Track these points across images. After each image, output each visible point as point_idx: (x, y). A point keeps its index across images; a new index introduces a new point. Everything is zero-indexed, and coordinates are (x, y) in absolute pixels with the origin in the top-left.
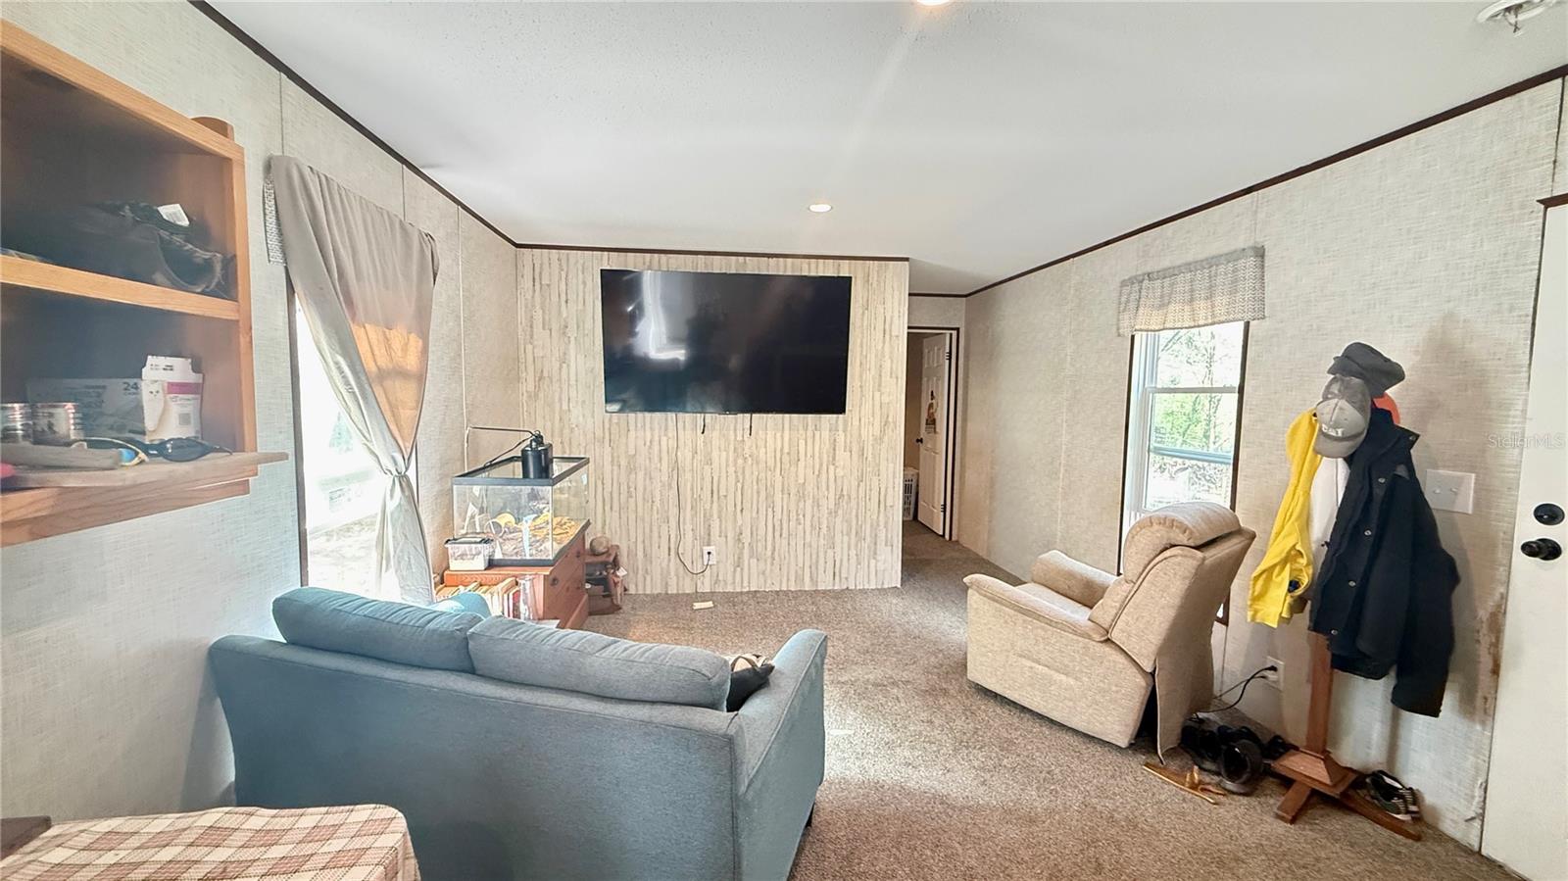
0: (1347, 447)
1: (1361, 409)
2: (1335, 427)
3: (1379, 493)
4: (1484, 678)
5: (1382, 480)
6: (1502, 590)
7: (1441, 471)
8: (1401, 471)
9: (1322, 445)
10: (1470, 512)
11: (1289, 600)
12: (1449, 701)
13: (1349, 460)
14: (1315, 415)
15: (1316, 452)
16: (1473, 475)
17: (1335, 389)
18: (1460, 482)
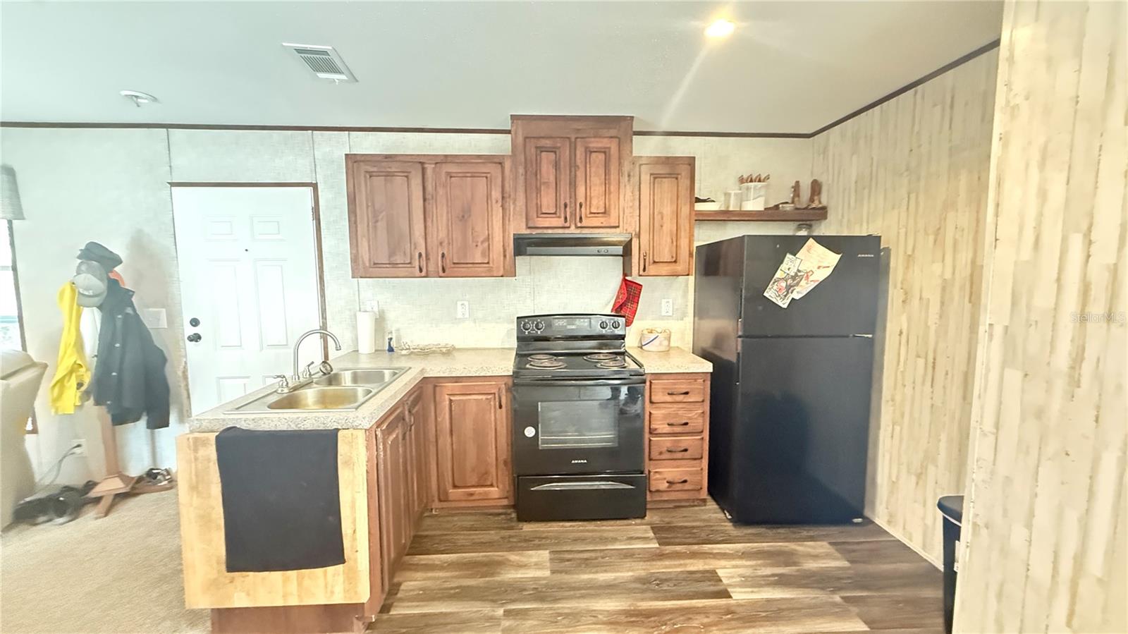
0: (97, 300)
1: (101, 280)
2: (87, 289)
3: (119, 324)
4: (185, 401)
5: (120, 316)
6: (184, 360)
7: (151, 309)
8: (129, 310)
9: (81, 300)
10: (166, 327)
11: (79, 394)
12: (173, 418)
13: (100, 307)
14: (73, 283)
15: (79, 305)
16: (164, 310)
17: (83, 268)
18: (159, 313)
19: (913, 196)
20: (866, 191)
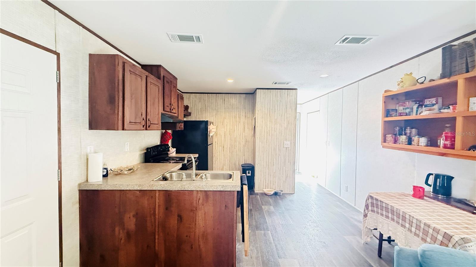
19: (217, 115)
20: (204, 112)
